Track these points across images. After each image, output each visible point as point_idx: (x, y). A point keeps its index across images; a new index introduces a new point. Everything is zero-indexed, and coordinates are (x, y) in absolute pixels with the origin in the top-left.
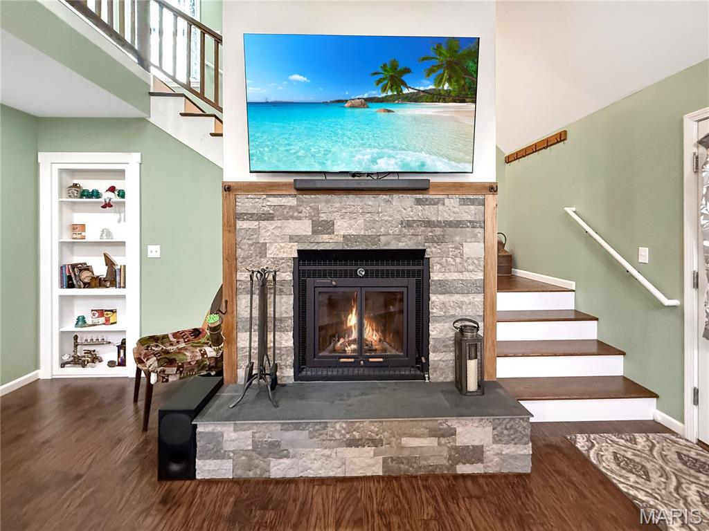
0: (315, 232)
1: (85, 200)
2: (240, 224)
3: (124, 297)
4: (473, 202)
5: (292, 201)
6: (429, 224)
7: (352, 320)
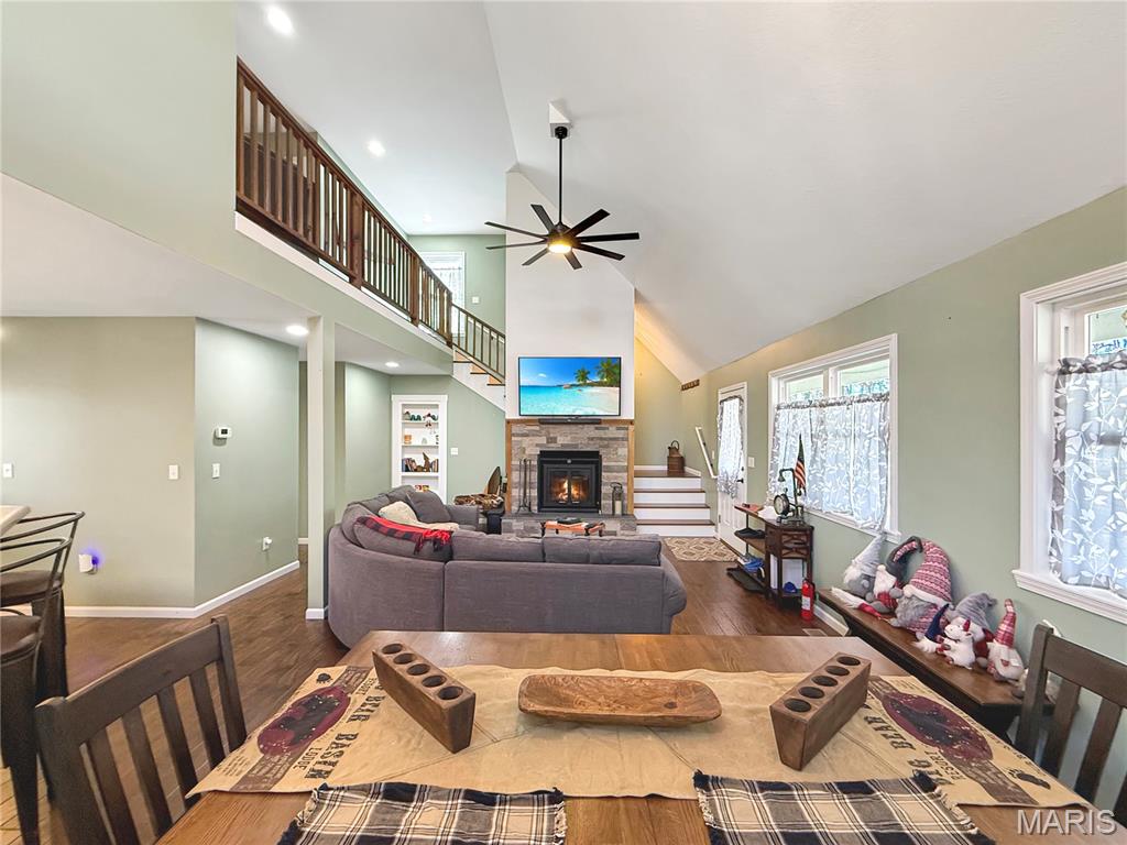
0: (548, 442)
1: (413, 421)
2: (513, 438)
3: (437, 478)
4: (623, 429)
5: (538, 428)
6: (601, 439)
7: (566, 485)
